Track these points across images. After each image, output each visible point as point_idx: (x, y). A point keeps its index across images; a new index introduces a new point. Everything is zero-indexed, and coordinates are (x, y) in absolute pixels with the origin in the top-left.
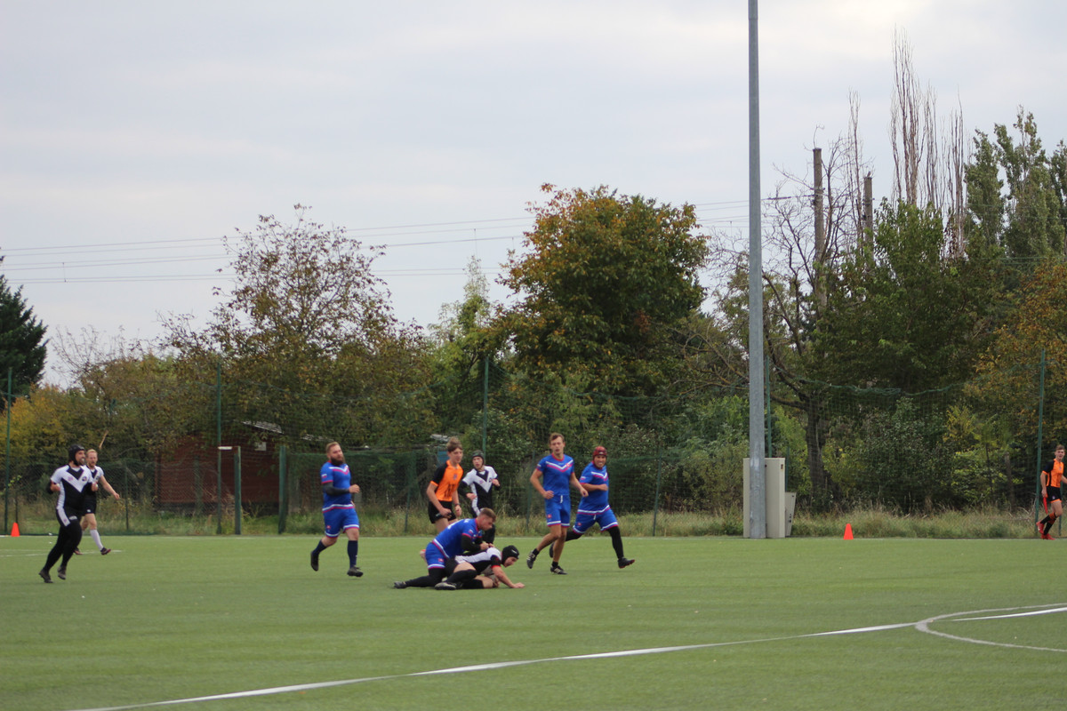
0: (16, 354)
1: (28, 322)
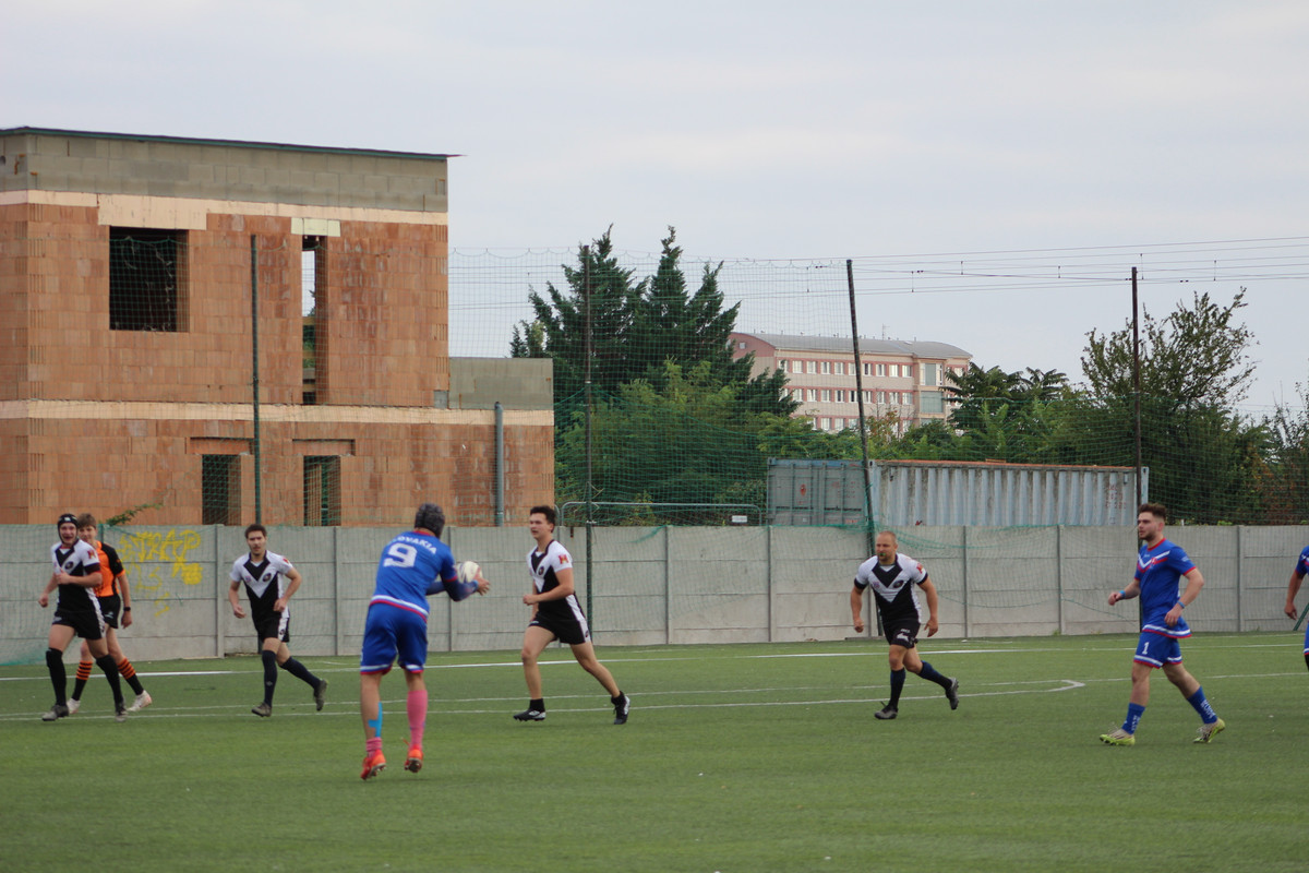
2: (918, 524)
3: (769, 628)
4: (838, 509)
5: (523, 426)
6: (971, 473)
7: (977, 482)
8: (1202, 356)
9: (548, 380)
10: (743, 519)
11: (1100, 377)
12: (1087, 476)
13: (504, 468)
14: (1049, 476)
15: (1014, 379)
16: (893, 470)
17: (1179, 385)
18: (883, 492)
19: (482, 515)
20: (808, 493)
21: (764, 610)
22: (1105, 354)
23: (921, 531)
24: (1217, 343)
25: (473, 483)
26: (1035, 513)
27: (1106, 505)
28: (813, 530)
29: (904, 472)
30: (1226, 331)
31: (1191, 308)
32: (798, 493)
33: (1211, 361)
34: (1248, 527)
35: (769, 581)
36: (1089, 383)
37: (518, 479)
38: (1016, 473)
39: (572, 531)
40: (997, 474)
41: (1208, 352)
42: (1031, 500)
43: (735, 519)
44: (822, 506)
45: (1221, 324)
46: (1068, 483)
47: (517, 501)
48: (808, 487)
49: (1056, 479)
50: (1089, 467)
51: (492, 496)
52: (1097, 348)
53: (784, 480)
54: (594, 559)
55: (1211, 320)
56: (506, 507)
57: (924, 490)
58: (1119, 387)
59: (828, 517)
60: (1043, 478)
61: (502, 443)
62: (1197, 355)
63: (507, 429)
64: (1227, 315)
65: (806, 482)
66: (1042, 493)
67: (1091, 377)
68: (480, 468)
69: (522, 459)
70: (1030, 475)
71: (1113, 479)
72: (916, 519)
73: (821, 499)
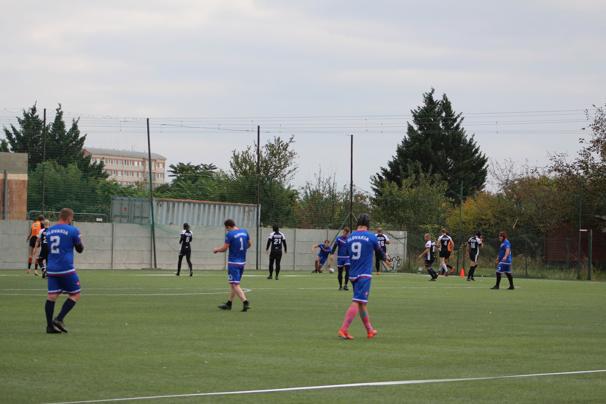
0: (470, 173)
1: (477, 155)
2: (170, 224)
3: (112, 264)
4: (139, 217)
5: (15, 180)
6: (192, 205)
8: (277, 162)
9: (26, 162)
10: (101, 220)
11: (237, 168)
12: (237, 208)
13: (7, 196)
14: (222, 207)
15: (197, 168)
16: (161, 203)
17: (268, 172)
18: (157, 211)
20: (127, 210)
21: (110, 256)
22: (239, 159)
23: (172, 227)
24: (283, 157)
26: (216, 220)
27: (244, 219)
28: (130, 225)
29: (165, 203)
30: (287, 152)
31: (273, 143)
32: (123, 210)
33: (280, 163)
34: (299, 229)
35: (113, 245)
36: (233, 171)
37: (12, 201)
38: (210, 205)
40: (202, 205)
41: (280, 160)
42: (215, 214)
43: (98, 220)
44: (132, 215)
45: (285, 149)
46: (229, 210)
47: (12, 210)
48: (127, 208)
49: (225, 208)
50: (238, 204)
51: (2, 208)
52: (236, 157)
53: (118, 204)
55: (281, 147)
56: (8, 212)
57: (173, 210)
58: (244, 173)
59: (136, 220)
60: (220, 207)
61: (7, 186)
62: (275, 161)
63: (9, 181)
64: (287, 144)
65: (127, 206)
66: (219, 213)
67: (233, 169)
69: (15, 193)
70: (215, 206)
71: (247, 209)
72: (169, 222)
73: (132, 213)
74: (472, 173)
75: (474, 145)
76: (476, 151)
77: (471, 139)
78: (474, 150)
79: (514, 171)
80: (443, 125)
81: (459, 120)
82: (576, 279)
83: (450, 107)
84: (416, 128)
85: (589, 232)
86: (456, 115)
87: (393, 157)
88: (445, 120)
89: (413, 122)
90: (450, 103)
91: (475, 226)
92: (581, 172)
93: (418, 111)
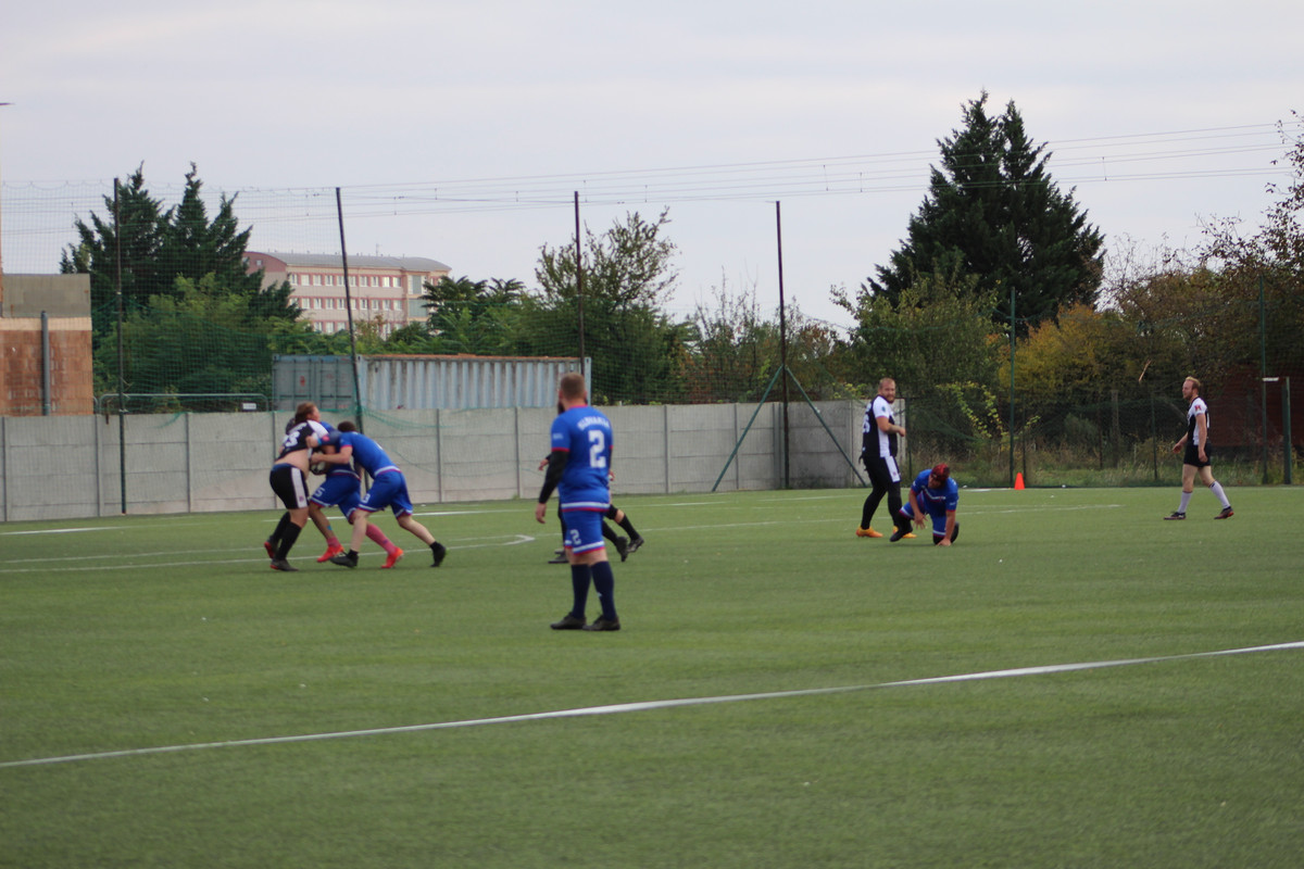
1: (1081, 230)
2: (399, 408)
4: (331, 396)
5: (65, 331)
6: (443, 365)
7: (448, 373)
8: (635, 265)
9: (87, 292)
10: (253, 406)
11: (551, 283)
12: (540, 366)
13: (50, 365)
14: (508, 366)
15: (479, 286)
16: (377, 364)
17: (617, 288)
18: (369, 377)
19: (32, 407)
20: (307, 383)
22: (555, 264)
23: (401, 414)
24: (648, 254)
25: (24, 379)
26: (497, 396)
29: (386, 365)
30: (655, 244)
31: (625, 225)
32: (298, 384)
33: (643, 269)
34: (673, 406)
36: (542, 289)
37: (61, 375)
38: (481, 364)
39: (107, 418)
40: (465, 366)
41: (640, 261)
42: (493, 387)
43: (246, 406)
44: (318, 394)
45: (650, 238)
46: (524, 372)
47: (61, 394)
48: (307, 378)
49: (514, 368)
50: (541, 358)
51: (40, 391)
52: (548, 260)
53: (288, 374)
54: (126, 441)
55: (642, 235)
56: (52, 399)
57: (404, 379)
58: (567, 292)
60: (503, 368)
61: (47, 345)
62: (631, 264)
63: (52, 334)
64: (655, 229)
65: (305, 375)
66: (503, 381)
67: (544, 284)
68: (30, 367)
69: (65, 358)
70: (492, 365)
72: (397, 403)
73: (318, 389)
74: (1069, 268)
75: (1074, 208)
76: (1080, 221)
77: (1069, 197)
78: (1074, 219)
79: (1137, 260)
80: (1006, 168)
81: (1039, 158)
82: (1259, 483)
83: (1020, 130)
84: (949, 176)
85: (1282, 382)
86: (1033, 148)
87: (901, 241)
88: (1011, 158)
89: (941, 164)
90: (1020, 121)
91: (1061, 381)
92: (1271, 255)
93: (954, 141)
